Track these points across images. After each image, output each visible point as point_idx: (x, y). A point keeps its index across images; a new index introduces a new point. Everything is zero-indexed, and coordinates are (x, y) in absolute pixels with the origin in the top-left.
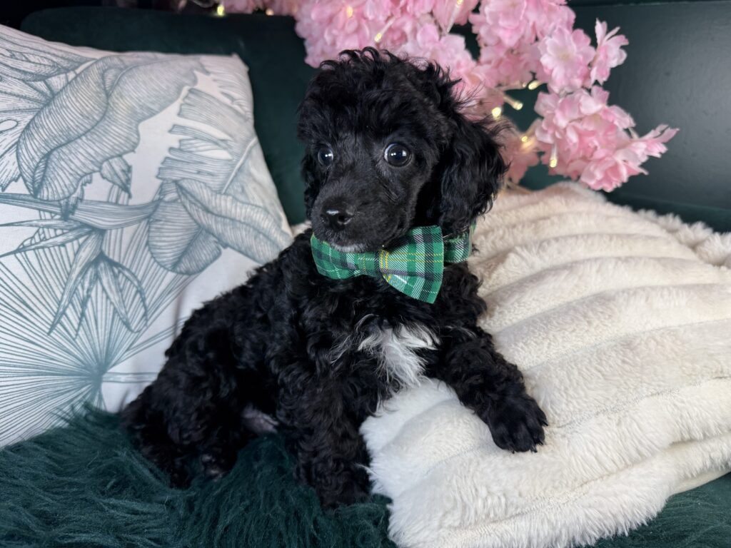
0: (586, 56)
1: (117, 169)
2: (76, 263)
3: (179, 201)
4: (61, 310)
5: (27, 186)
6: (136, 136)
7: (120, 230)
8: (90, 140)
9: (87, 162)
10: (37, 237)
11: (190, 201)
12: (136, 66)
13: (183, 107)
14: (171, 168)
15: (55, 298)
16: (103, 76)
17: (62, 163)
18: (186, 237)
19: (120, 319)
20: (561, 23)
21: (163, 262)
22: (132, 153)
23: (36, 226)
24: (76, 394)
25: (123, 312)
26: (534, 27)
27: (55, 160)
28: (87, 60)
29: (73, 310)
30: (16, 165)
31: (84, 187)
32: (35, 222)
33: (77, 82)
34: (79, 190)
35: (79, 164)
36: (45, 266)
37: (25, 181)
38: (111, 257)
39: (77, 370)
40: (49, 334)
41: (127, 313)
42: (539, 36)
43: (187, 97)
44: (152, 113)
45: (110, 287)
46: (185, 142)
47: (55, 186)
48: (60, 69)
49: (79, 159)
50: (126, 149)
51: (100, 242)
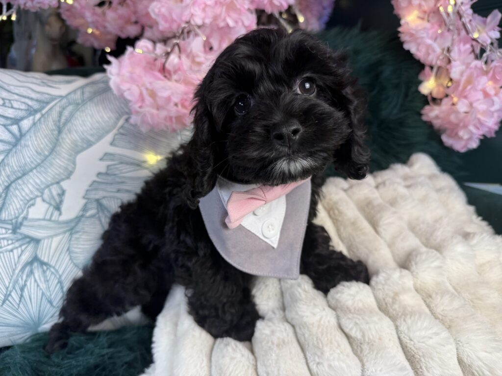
1: (55, 193)
2: (19, 264)
3: (97, 216)
4: (8, 293)
6: (73, 166)
7: (50, 240)
8: (40, 173)
9: (34, 190)
11: (106, 215)
13: (116, 137)
14: (96, 189)
15: (5, 285)
16: (61, 114)
17: (17, 192)
19: (46, 298)
21: (78, 263)
22: (67, 181)
27: (13, 190)
29: (16, 293)
31: (30, 209)
35: (27, 191)
38: (42, 259)
40: (2, 306)
41: (51, 295)
43: (122, 127)
44: (90, 145)
45: (40, 279)
46: (112, 167)
47: (10, 210)
48: (31, 112)
49: (29, 188)
50: (64, 177)
51: (36, 249)
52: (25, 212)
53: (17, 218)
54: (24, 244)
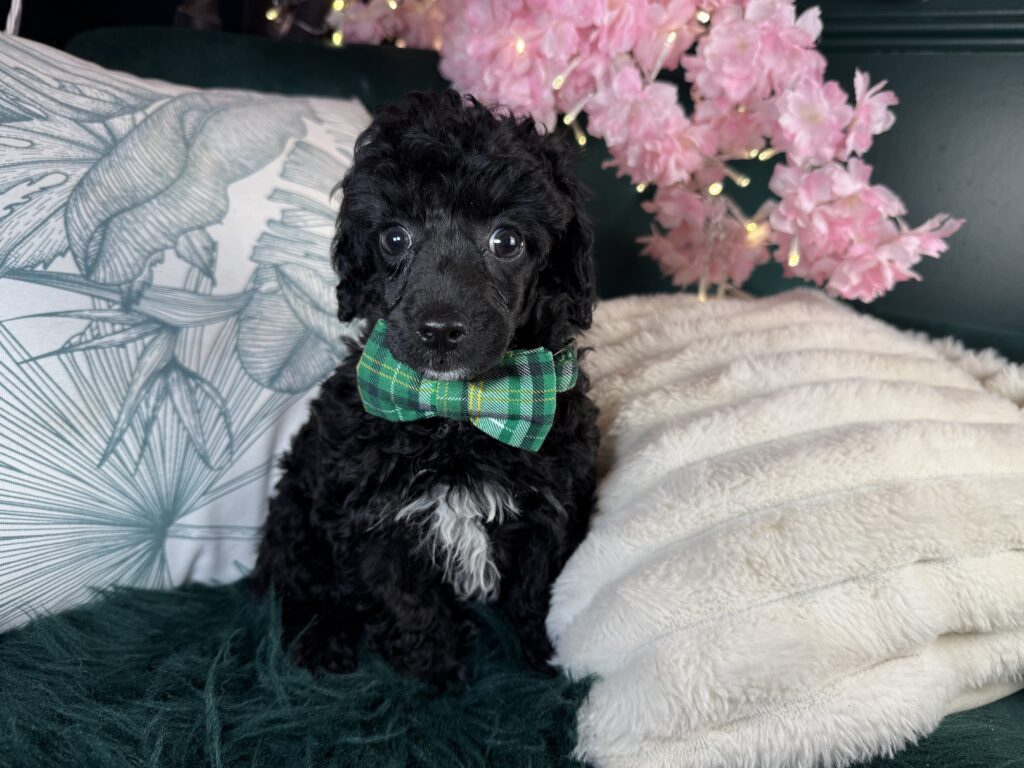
0: (841, 117)
1: (198, 244)
2: (140, 372)
3: (280, 293)
4: (117, 435)
5: (77, 264)
6: (224, 202)
7: (199, 329)
8: (163, 205)
9: (158, 235)
10: (88, 333)
11: (295, 293)
12: (225, 108)
13: (288, 166)
14: (270, 247)
15: (109, 416)
16: (181, 119)
17: (125, 234)
18: (288, 342)
19: (196, 450)
20: (809, 72)
21: (258, 375)
22: (218, 226)
23: (88, 318)
24: (131, 552)
25: (200, 440)
26: (770, 76)
27: (115, 229)
28: (160, 97)
29: (133, 436)
30: (64, 234)
31: (154, 269)
32: (86, 313)
33: (147, 126)
34: (146, 272)
35: (147, 236)
36: (98, 373)
37: (75, 256)
38: (186, 365)
39: (134, 519)
40: (99, 466)
41: (205, 442)
42: (777, 89)
43: (292, 152)
44: (247, 172)
45: (184, 406)
46: (290, 214)
48: (124, 108)
49: (147, 230)
50: (210, 219)
51: (173, 343)
53: (131, 281)
54: (148, 334)
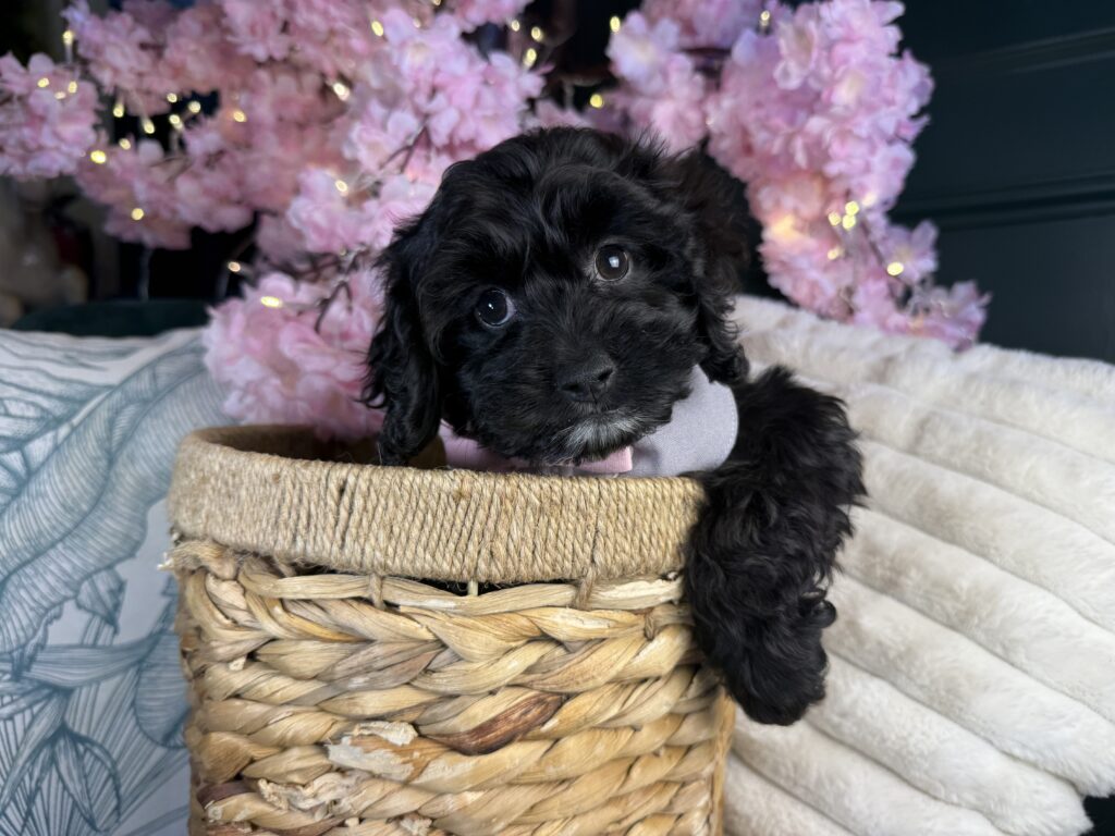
1: (102, 588)
2: (26, 743)
6: (141, 531)
7: (94, 687)
9: (58, 586)
16: (111, 424)
17: (23, 592)
19: (82, 814)
21: (153, 732)
22: (129, 561)
25: (87, 805)
27: (12, 589)
29: (15, 808)
31: (50, 627)
33: (69, 445)
35: (45, 589)
38: (76, 729)
41: (91, 806)
45: (70, 774)
47: (8, 631)
48: (49, 422)
49: (48, 583)
50: (121, 554)
51: (63, 709)
52: (40, 633)
53: (23, 646)
54: (37, 702)
